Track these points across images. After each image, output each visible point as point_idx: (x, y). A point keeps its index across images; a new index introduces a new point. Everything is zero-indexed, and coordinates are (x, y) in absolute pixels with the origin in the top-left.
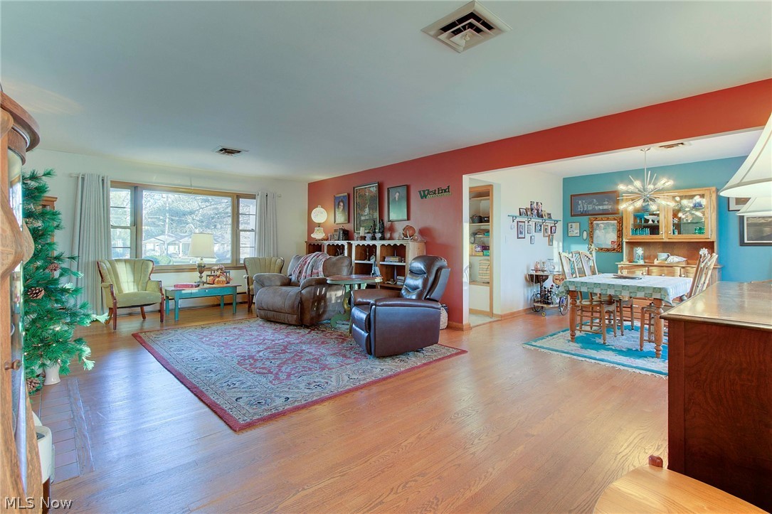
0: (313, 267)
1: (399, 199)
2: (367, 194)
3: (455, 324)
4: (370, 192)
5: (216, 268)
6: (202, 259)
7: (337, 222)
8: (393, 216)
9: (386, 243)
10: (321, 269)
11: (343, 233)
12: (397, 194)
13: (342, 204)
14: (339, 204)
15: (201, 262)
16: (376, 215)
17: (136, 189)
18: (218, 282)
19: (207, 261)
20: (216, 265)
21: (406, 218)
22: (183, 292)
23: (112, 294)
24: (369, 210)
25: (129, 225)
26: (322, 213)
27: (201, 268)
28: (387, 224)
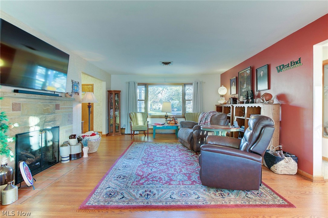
0: (206, 118)
1: (263, 75)
2: (245, 75)
3: (305, 173)
4: (247, 73)
5: (172, 117)
6: (166, 113)
7: (232, 94)
8: (260, 88)
9: (250, 105)
10: (209, 120)
11: (233, 100)
12: (262, 72)
13: (234, 83)
14: (232, 84)
15: (166, 114)
16: (250, 88)
17: (146, 85)
18: (171, 123)
19: (168, 114)
20: (172, 116)
21: (267, 88)
22: (157, 126)
23: (131, 125)
24: (246, 85)
25: (144, 99)
26: (223, 89)
27: (166, 117)
28: (256, 93)
